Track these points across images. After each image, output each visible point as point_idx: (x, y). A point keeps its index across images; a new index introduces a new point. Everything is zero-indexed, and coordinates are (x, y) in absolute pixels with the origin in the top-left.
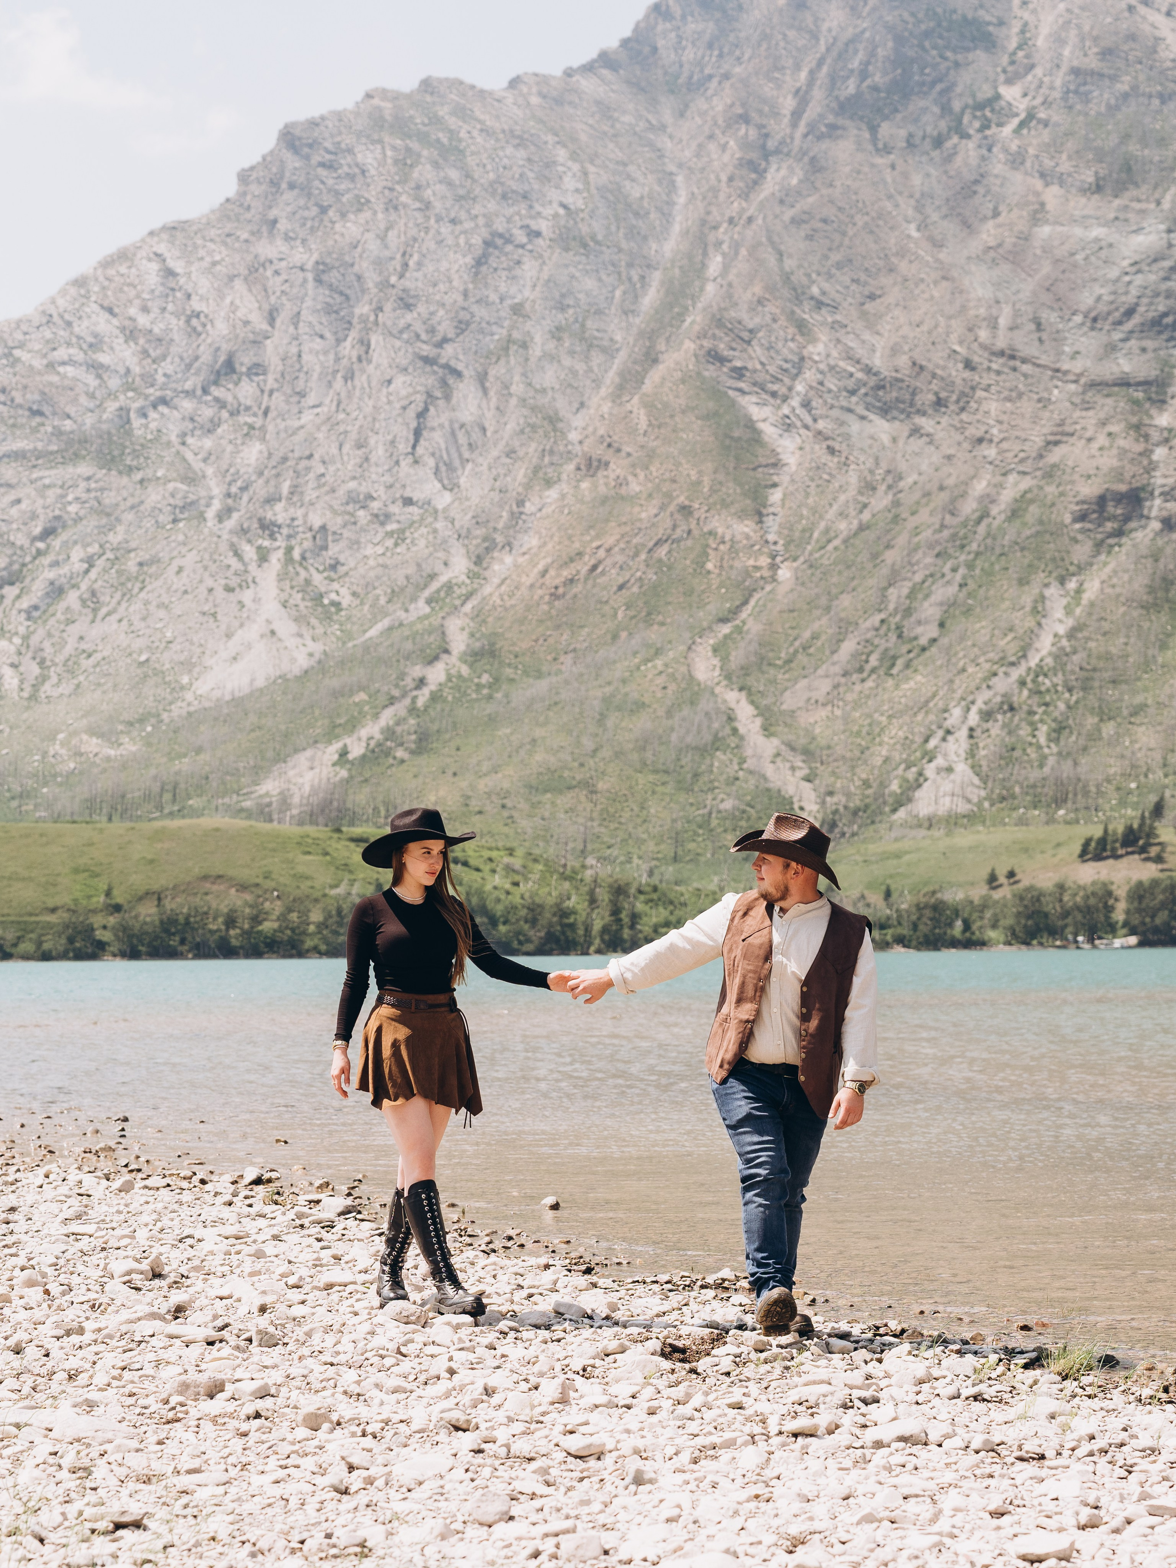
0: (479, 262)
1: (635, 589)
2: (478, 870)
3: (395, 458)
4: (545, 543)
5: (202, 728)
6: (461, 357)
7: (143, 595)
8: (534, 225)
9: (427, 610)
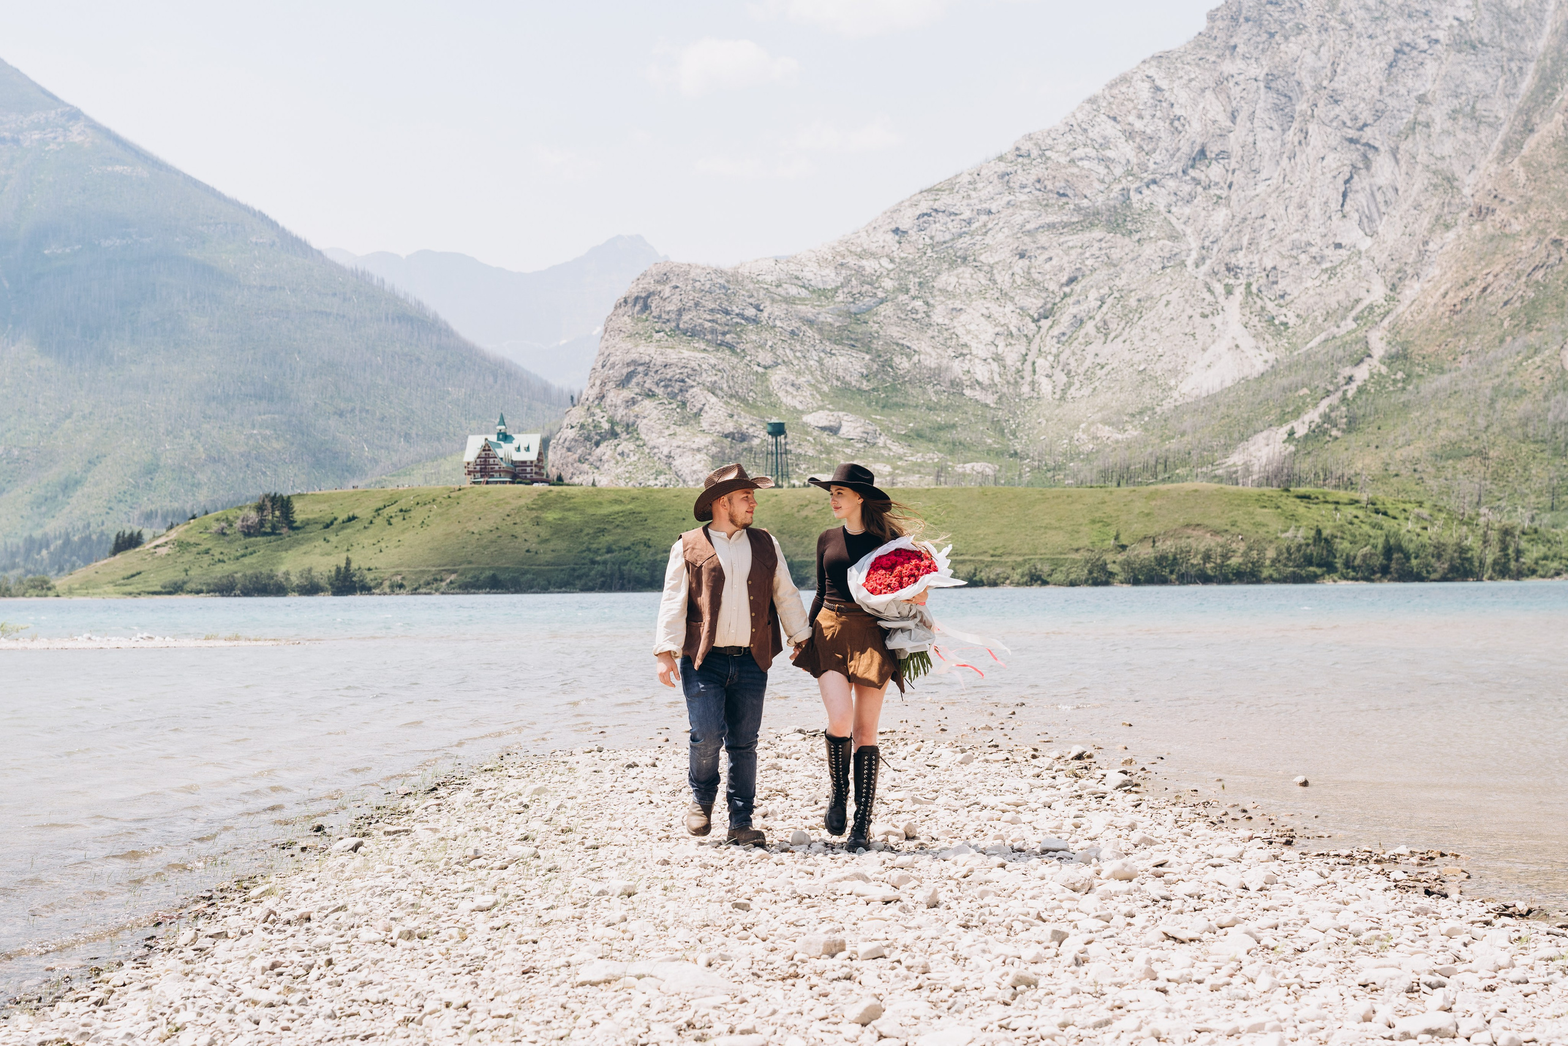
0: (1391, 66)
1: (1518, 304)
2: (1395, 518)
3: (1328, 215)
4: (1446, 273)
5: (1185, 417)
6: (1378, 137)
7: (1141, 322)
8: (1434, 35)
9: (1354, 325)
